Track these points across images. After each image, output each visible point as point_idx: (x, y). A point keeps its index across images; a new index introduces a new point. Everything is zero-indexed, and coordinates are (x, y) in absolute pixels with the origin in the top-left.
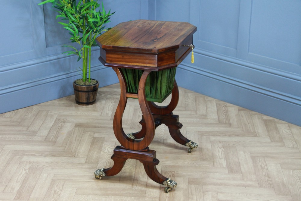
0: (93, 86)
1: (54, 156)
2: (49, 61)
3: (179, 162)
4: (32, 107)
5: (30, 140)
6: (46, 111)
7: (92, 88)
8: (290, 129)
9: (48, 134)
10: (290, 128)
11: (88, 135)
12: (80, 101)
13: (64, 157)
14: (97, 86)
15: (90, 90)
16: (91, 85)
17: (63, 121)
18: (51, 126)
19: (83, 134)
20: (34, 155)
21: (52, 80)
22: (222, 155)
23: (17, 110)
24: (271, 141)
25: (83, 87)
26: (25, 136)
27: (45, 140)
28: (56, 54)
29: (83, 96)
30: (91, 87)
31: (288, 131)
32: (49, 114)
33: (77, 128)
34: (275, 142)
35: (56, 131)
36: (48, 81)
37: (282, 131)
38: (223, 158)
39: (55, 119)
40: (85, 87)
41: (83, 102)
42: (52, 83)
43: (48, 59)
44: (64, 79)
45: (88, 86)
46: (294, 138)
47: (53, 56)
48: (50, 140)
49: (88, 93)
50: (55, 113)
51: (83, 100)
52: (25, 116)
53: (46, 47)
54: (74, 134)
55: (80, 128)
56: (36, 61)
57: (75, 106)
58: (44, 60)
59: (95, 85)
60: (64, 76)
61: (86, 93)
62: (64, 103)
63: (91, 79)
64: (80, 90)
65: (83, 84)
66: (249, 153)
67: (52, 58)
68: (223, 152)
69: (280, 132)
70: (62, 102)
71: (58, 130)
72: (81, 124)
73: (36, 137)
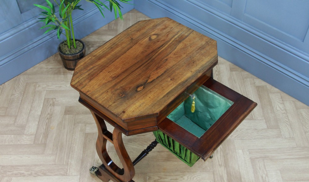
0: (79, 54)
1: (45, 174)
2: (28, 27)
3: (178, 177)
4: (19, 76)
5: (19, 143)
6: (34, 84)
7: (79, 56)
8: (283, 103)
9: (37, 129)
10: (283, 100)
11: (79, 129)
12: (68, 67)
13: (56, 175)
14: (84, 53)
15: (76, 58)
16: (78, 53)
17: (51, 102)
18: (39, 113)
19: (74, 128)
20: (23, 173)
21: (35, 45)
22: (222, 160)
23: (3, 85)
24: (268, 128)
25: (69, 57)
26: (12, 136)
27: (34, 143)
28: (35, 17)
29: (70, 64)
30: (77, 56)
31: (281, 106)
32: (37, 89)
33: (67, 116)
34: (271, 128)
35: (45, 123)
36: (31, 47)
37: (276, 106)
38: (223, 165)
39: (43, 98)
40: (71, 57)
41: (71, 68)
42: (35, 48)
43: (26, 25)
44: (49, 40)
45: (74, 55)
46: (289, 120)
47: (31, 21)
48: (40, 143)
49: (75, 61)
50: (43, 88)
51: (71, 67)
52: (12, 95)
53: (21, 13)
54: (64, 128)
55: (70, 115)
56: (12, 32)
57: (64, 73)
58: (22, 27)
59: (81, 53)
60: (48, 37)
61: (73, 61)
62: (52, 67)
63: (76, 40)
64: (66, 58)
65: (68, 52)
66: (248, 153)
67: (30, 23)
68: (222, 154)
69: (274, 108)
70: (50, 66)
71: (47, 121)
72: (71, 107)
73: (25, 136)
